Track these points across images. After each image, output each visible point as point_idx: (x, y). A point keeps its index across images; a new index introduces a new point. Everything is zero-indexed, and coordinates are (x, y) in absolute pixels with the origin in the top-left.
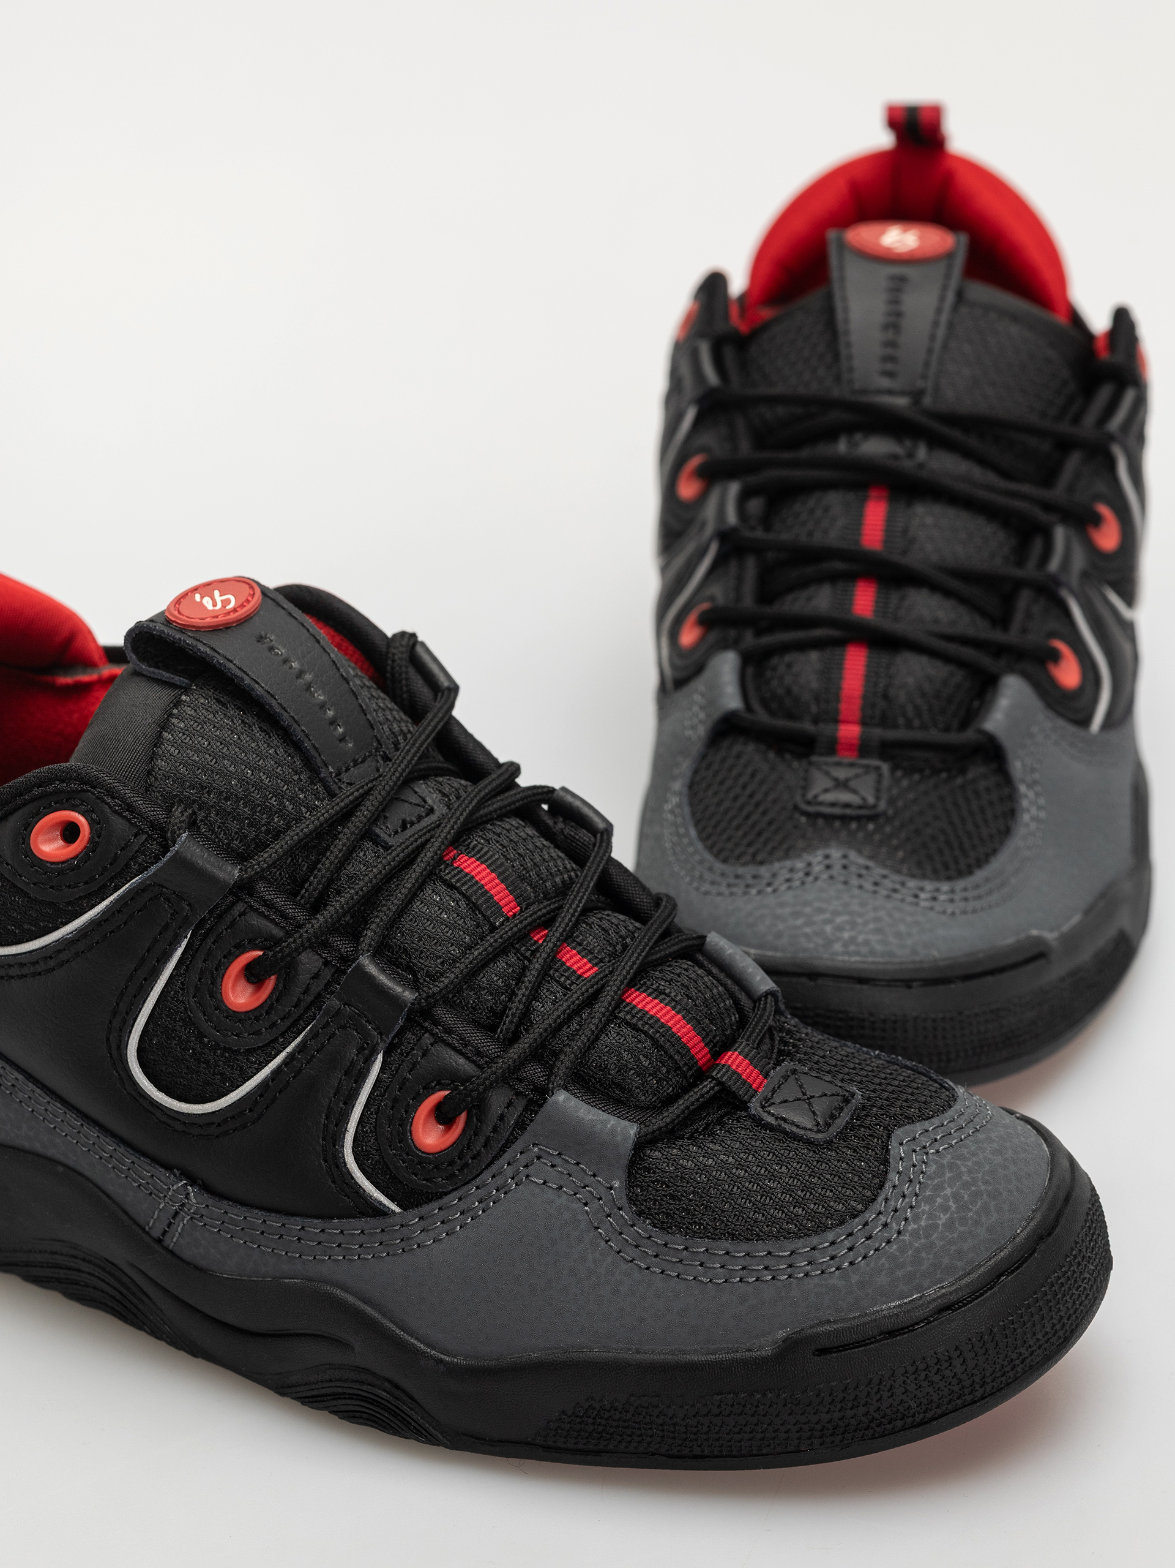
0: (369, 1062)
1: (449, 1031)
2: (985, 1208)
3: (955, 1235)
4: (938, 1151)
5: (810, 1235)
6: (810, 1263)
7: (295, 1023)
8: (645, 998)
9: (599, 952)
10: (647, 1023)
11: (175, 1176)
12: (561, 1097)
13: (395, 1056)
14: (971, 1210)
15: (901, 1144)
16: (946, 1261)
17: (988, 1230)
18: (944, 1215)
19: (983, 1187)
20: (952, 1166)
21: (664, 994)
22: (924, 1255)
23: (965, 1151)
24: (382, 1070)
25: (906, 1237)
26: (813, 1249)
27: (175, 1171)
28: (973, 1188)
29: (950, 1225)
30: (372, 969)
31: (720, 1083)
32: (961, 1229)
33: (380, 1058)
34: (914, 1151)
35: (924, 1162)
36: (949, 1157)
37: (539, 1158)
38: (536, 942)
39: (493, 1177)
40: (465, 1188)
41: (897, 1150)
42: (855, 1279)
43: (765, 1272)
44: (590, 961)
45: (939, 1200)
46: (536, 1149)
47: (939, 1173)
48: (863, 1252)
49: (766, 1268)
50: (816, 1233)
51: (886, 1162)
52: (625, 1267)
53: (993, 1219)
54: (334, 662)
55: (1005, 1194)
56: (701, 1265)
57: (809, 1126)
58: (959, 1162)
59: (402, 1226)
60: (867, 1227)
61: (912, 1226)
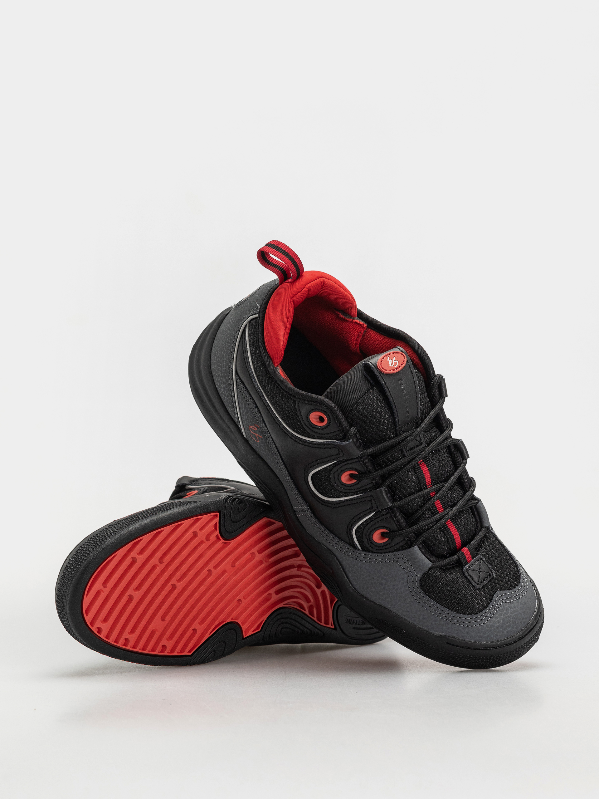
0: (371, 512)
1: (395, 517)
2: (509, 626)
3: (498, 630)
4: (506, 602)
5: (461, 614)
6: (457, 621)
7: (357, 492)
8: (451, 525)
9: (446, 504)
10: (448, 534)
11: (307, 505)
12: (416, 548)
13: (379, 514)
14: (505, 625)
15: (497, 596)
16: (492, 636)
17: (507, 632)
18: (498, 624)
19: (512, 619)
20: (507, 609)
21: (457, 525)
22: (487, 632)
23: (513, 605)
24: (373, 515)
25: (485, 626)
26: (460, 618)
27: (308, 503)
28: (509, 619)
29: (498, 627)
30: (384, 493)
31: (459, 558)
32: (500, 629)
33: (374, 513)
34: (500, 600)
35: (500, 605)
36: (508, 605)
37: (402, 558)
38: (431, 496)
39: (389, 556)
40: (381, 554)
41: (495, 598)
42: (466, 630)
43: (445, 617)
44: (442, 506)
45: (499, 619)
46: (403, 556)
47: (503, 610)
48: (472, 624)
49: (446, 616)
50: (463, 614)
51: (491, 600)
52: (410, 596)
53: (510, 629)
54: (416, 392)
55: (517, 623)
56: (430, 607)
57: (476, 581)
58: (509, 609)
59: (359, 553)
60: (476, 618)
61: (488, 623)
